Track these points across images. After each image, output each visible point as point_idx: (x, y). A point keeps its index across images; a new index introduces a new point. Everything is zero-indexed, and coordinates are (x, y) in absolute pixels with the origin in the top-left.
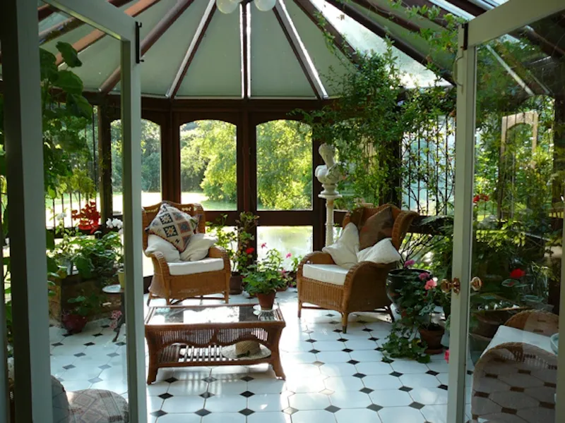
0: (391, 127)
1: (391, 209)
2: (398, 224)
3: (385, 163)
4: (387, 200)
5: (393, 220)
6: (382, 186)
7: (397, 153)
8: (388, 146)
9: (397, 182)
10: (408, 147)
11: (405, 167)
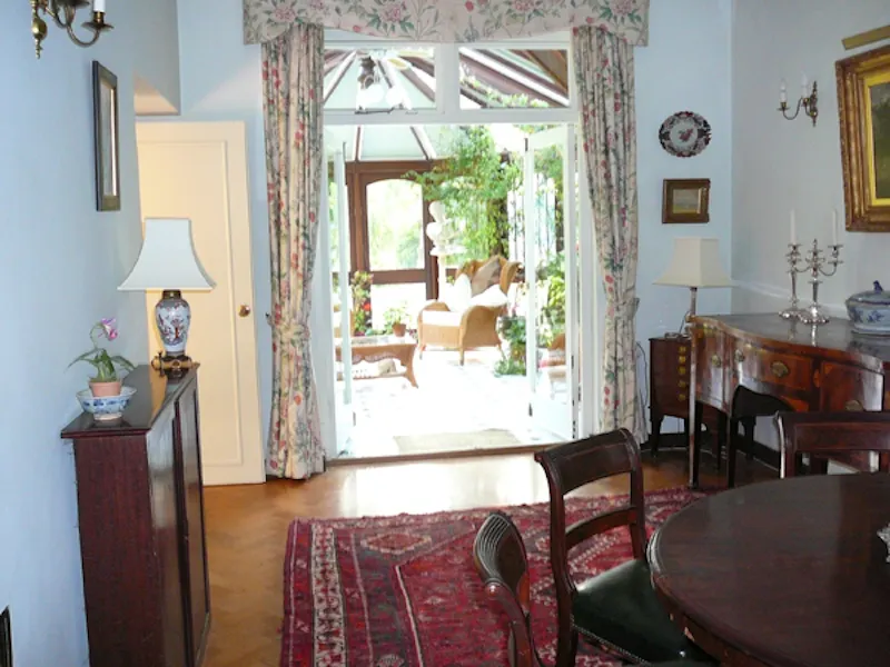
0: (496, 187)
1: (498, 261)
2: (504, 273)
3: (492, 219)
4: (496, 253)
5: (500, 269)
6: (490, 240)
7: (503, 209)
8: (495, 203)
9: (505, 236)
10: (514, 204)
11: (511, 223)
